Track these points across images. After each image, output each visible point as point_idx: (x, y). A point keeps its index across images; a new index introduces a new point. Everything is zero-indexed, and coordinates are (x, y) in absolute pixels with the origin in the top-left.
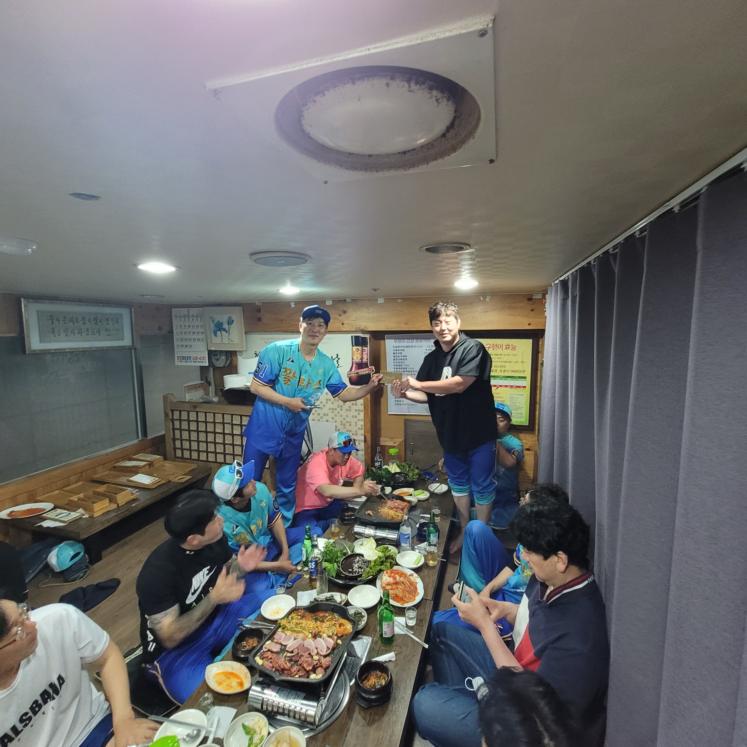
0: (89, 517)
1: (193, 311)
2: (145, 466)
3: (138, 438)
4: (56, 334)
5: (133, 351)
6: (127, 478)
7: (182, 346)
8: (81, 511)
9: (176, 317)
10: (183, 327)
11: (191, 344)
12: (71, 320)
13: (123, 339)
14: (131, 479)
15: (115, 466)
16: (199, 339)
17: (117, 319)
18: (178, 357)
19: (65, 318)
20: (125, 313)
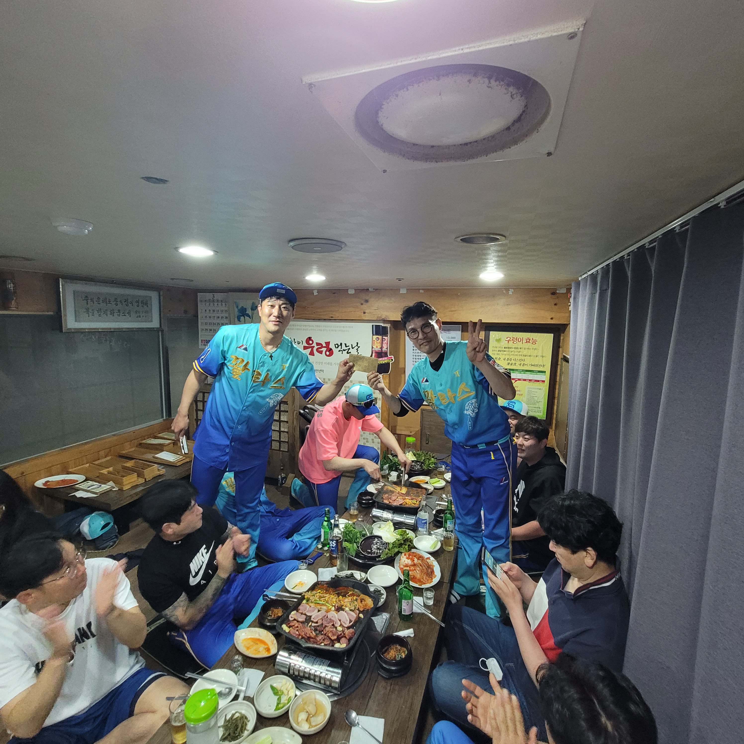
0: (119, 489)
1: (219, 296)
2: (169, 444)
3: (163, 417)
4: (91, 314)
5: (160, 333)
6: (153, 455)
7: (206, 330)
8: (111, 483)
9: (201, 301)
10: (208, 311)
11: (215, 328)
12: (104, 301)
13: (152, 321)
14: (157, 456)
15: (141, 443)
17: (146, 302)
18: (202, 340)
19: (99, 298)
20: (154, 295)
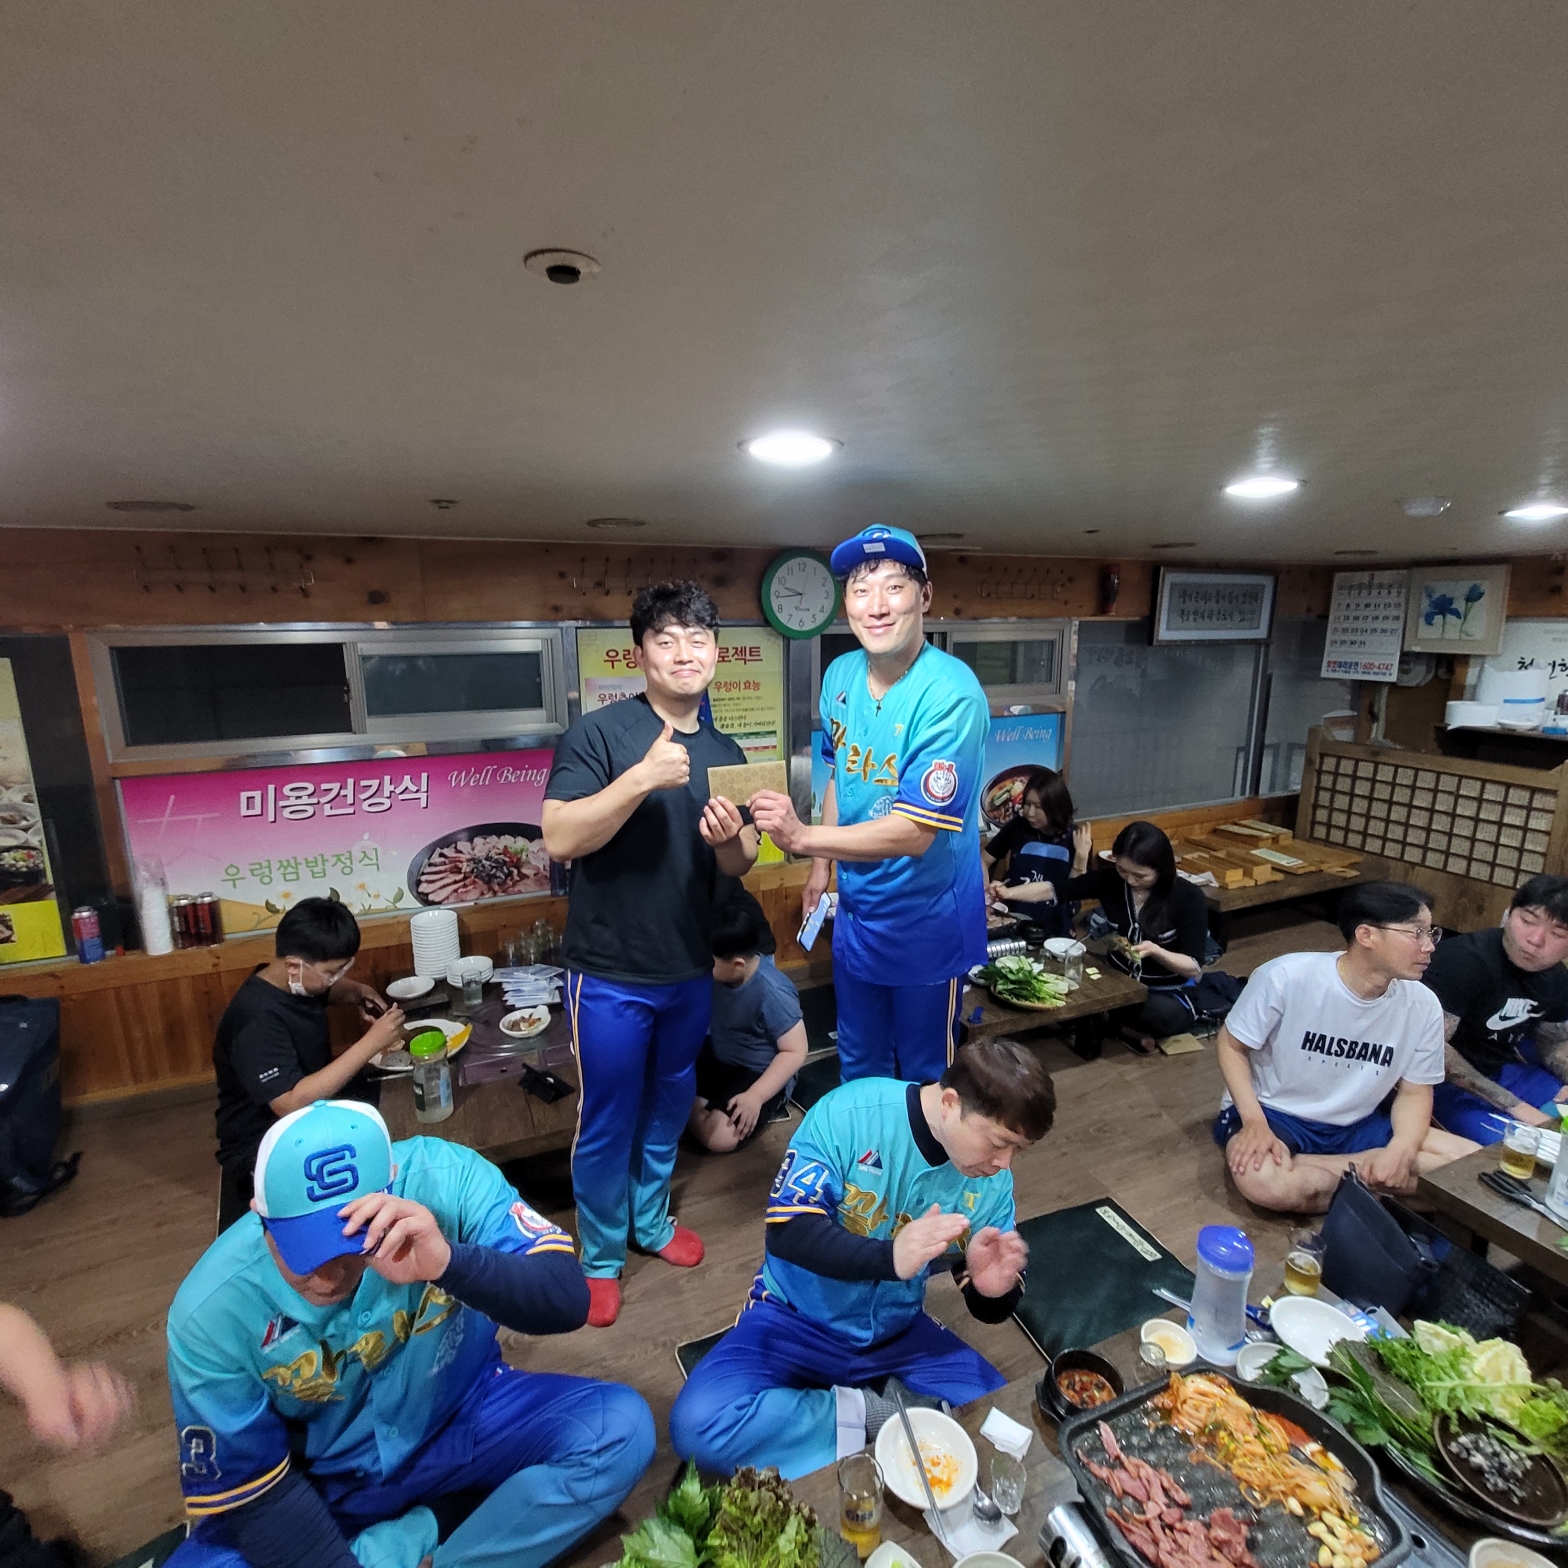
0: (1222, 886)
1: (1385, 577)
2: (1267, 839)
3: (1245, 794)
4: (1185, 617)
5: (1263, 649)
6: (1246, 850)
7: (1343, 642)
8: (1209, 874)
9: (1341, 588)
11: (1363, 638)
12: (1204, 596)
13: (1258, 628)
14: (1254, 852)
15: (1218, 829)
16: (1384, 631)
17: (1254, 595)
18: (1329, 663)
19: (1198, 593)
20: (1267, 582)
